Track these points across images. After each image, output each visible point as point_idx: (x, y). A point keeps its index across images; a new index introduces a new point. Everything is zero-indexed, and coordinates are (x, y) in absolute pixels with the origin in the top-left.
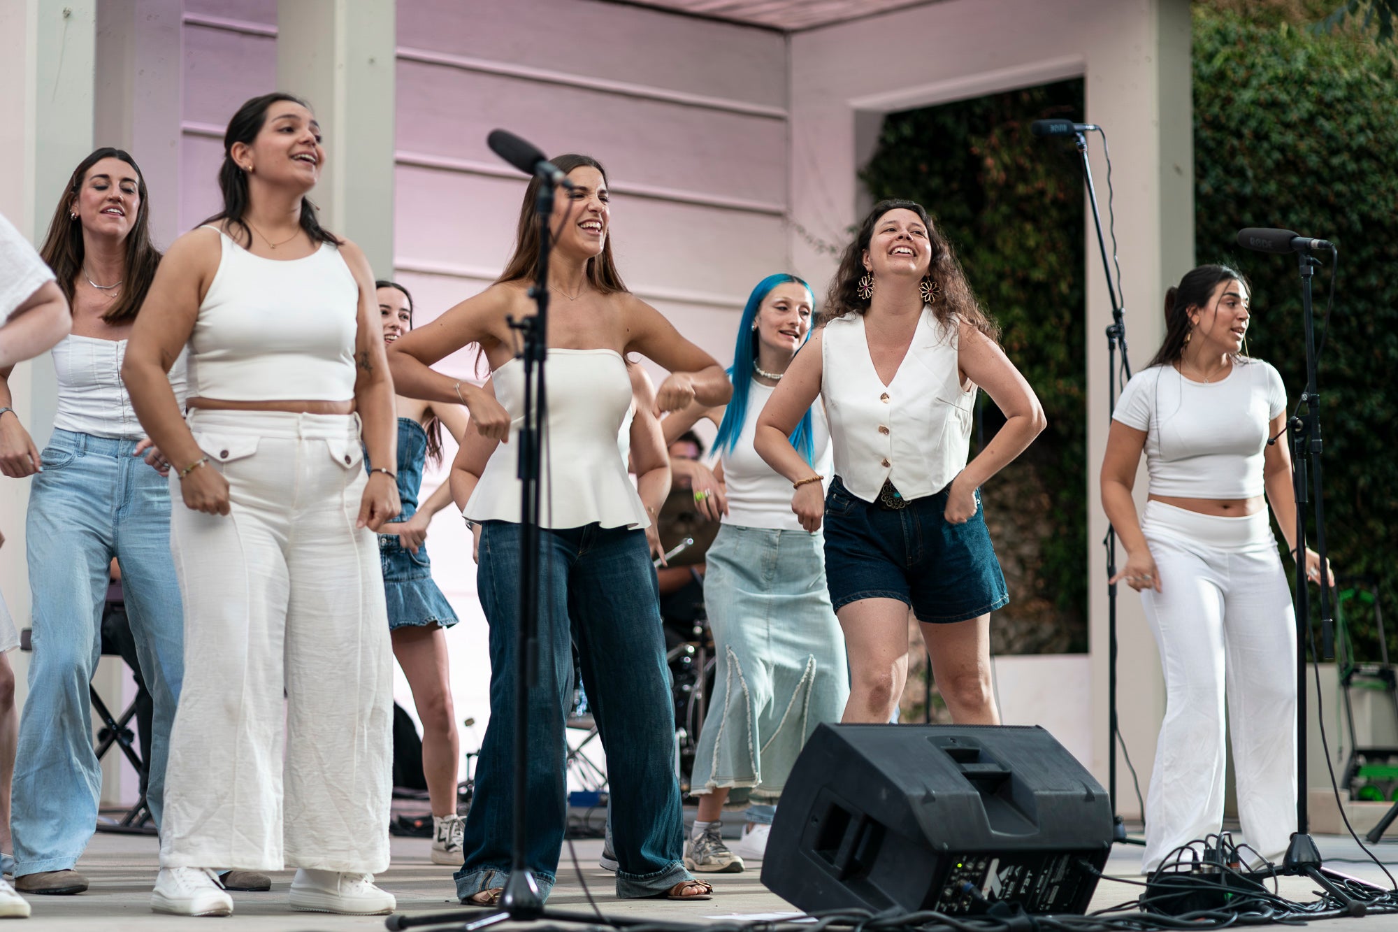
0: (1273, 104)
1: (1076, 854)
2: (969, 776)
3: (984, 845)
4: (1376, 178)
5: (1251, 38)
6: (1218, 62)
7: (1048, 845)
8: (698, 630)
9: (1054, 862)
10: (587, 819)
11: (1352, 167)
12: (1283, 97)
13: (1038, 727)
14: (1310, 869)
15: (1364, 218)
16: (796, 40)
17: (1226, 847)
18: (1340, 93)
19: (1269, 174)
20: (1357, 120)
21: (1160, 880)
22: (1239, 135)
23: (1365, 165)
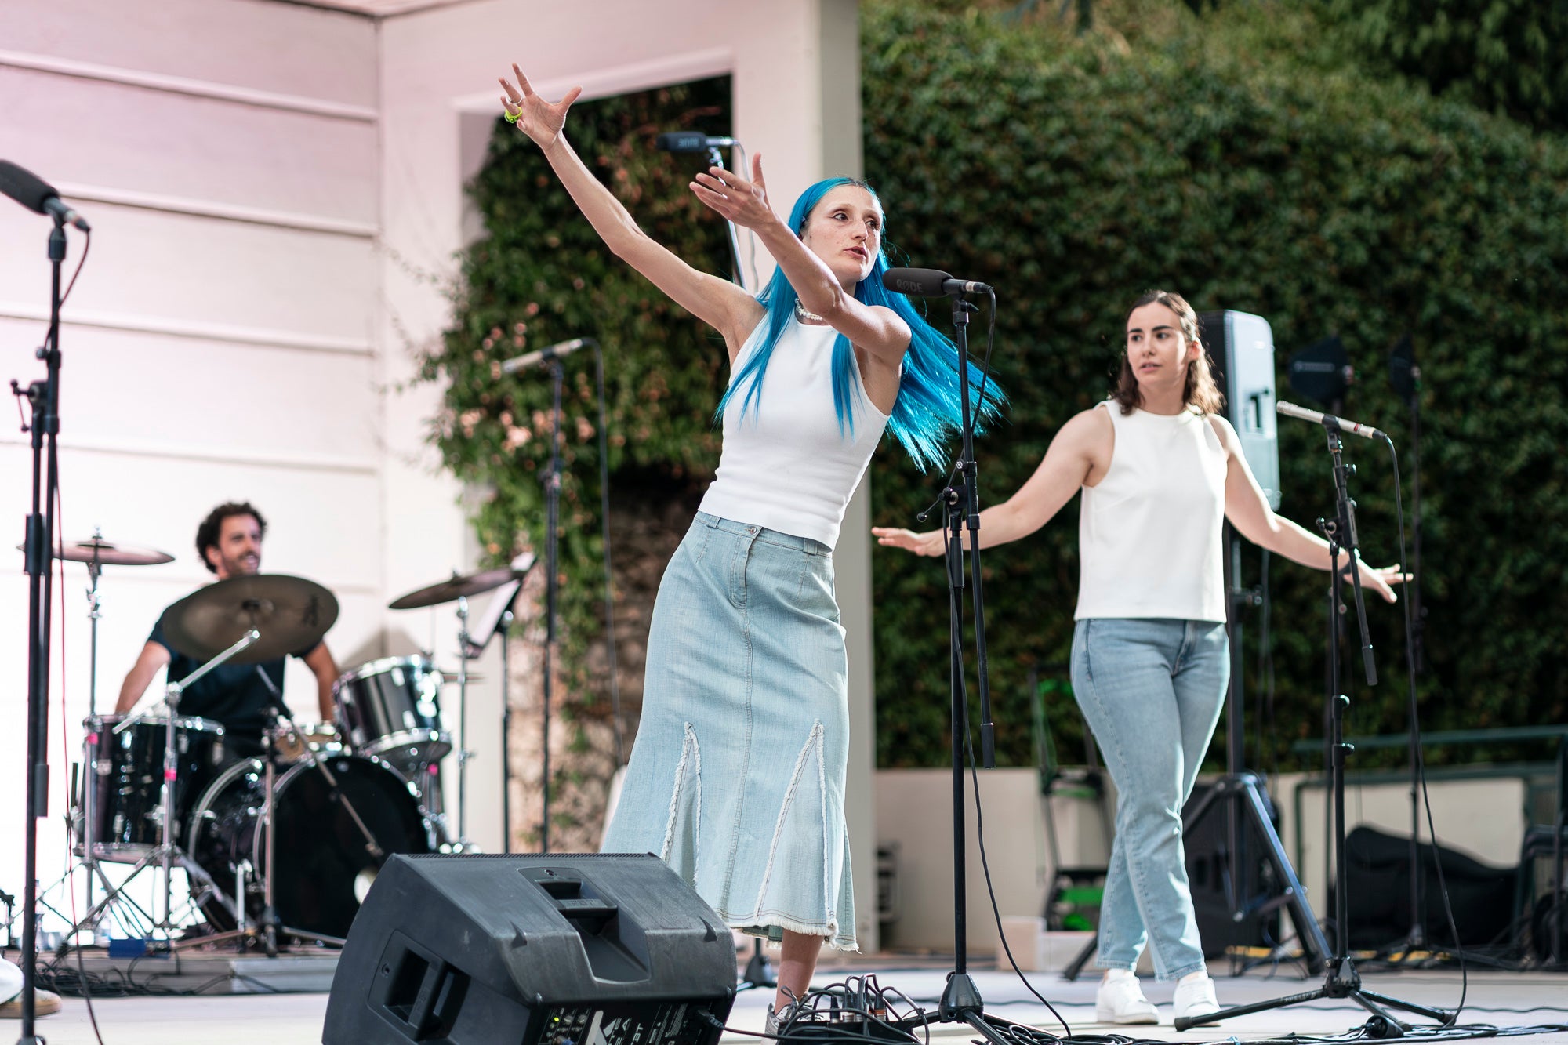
0: (958, 106)
1: (694, 1003)
2: (568, 914)
3: (584, 995)
4: (1077, 193)
5: (933, 26)
6: (893, 55)
7: (661, 993)
8: (266, 741)
9: (668, 1013)
10: (129, 973)
11: (1051, 179)
12: (970, 96)
13: (651, 855)
14: (971, 1015)
15: (1066, 240)
16: (388, 26)
17: (869, 991)
18: (1036, 92)
19: (955, 187)
20: (1056, 125)
21: (792, 1031)
22: (917, 141)
23: (1069, 177)
